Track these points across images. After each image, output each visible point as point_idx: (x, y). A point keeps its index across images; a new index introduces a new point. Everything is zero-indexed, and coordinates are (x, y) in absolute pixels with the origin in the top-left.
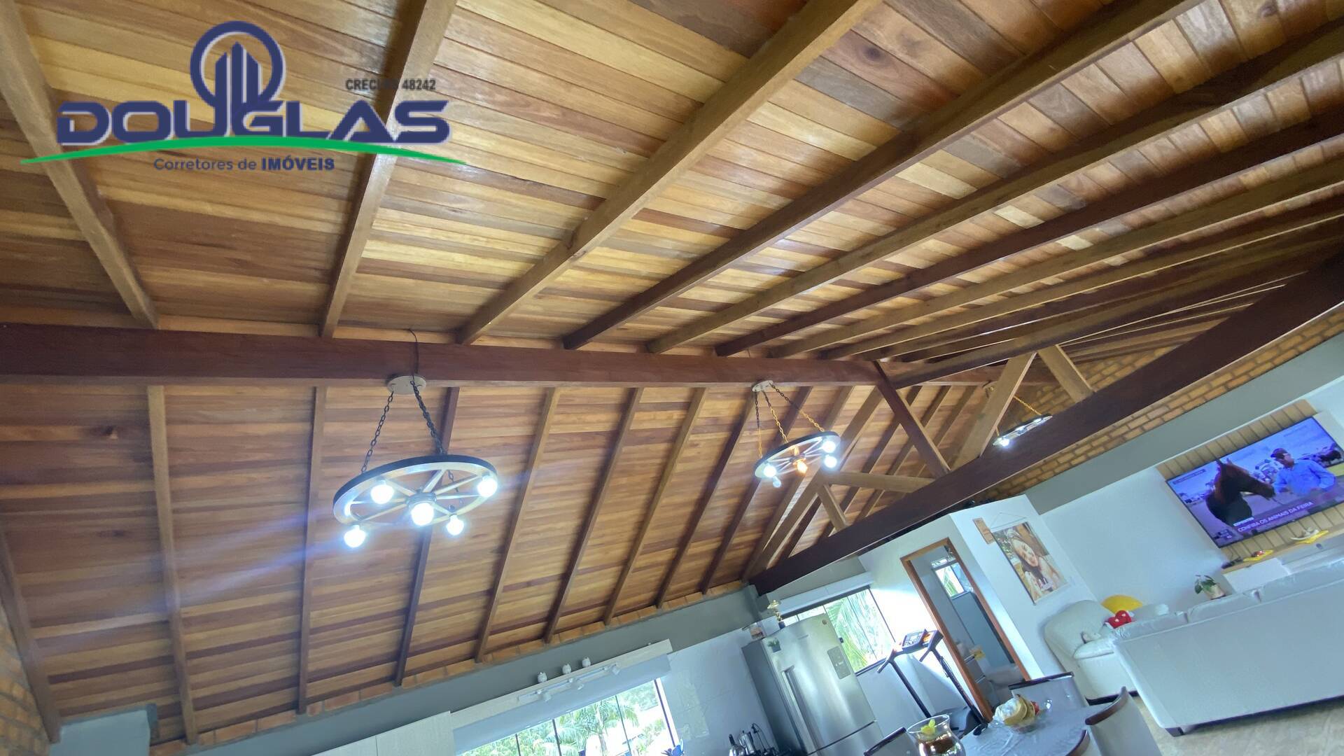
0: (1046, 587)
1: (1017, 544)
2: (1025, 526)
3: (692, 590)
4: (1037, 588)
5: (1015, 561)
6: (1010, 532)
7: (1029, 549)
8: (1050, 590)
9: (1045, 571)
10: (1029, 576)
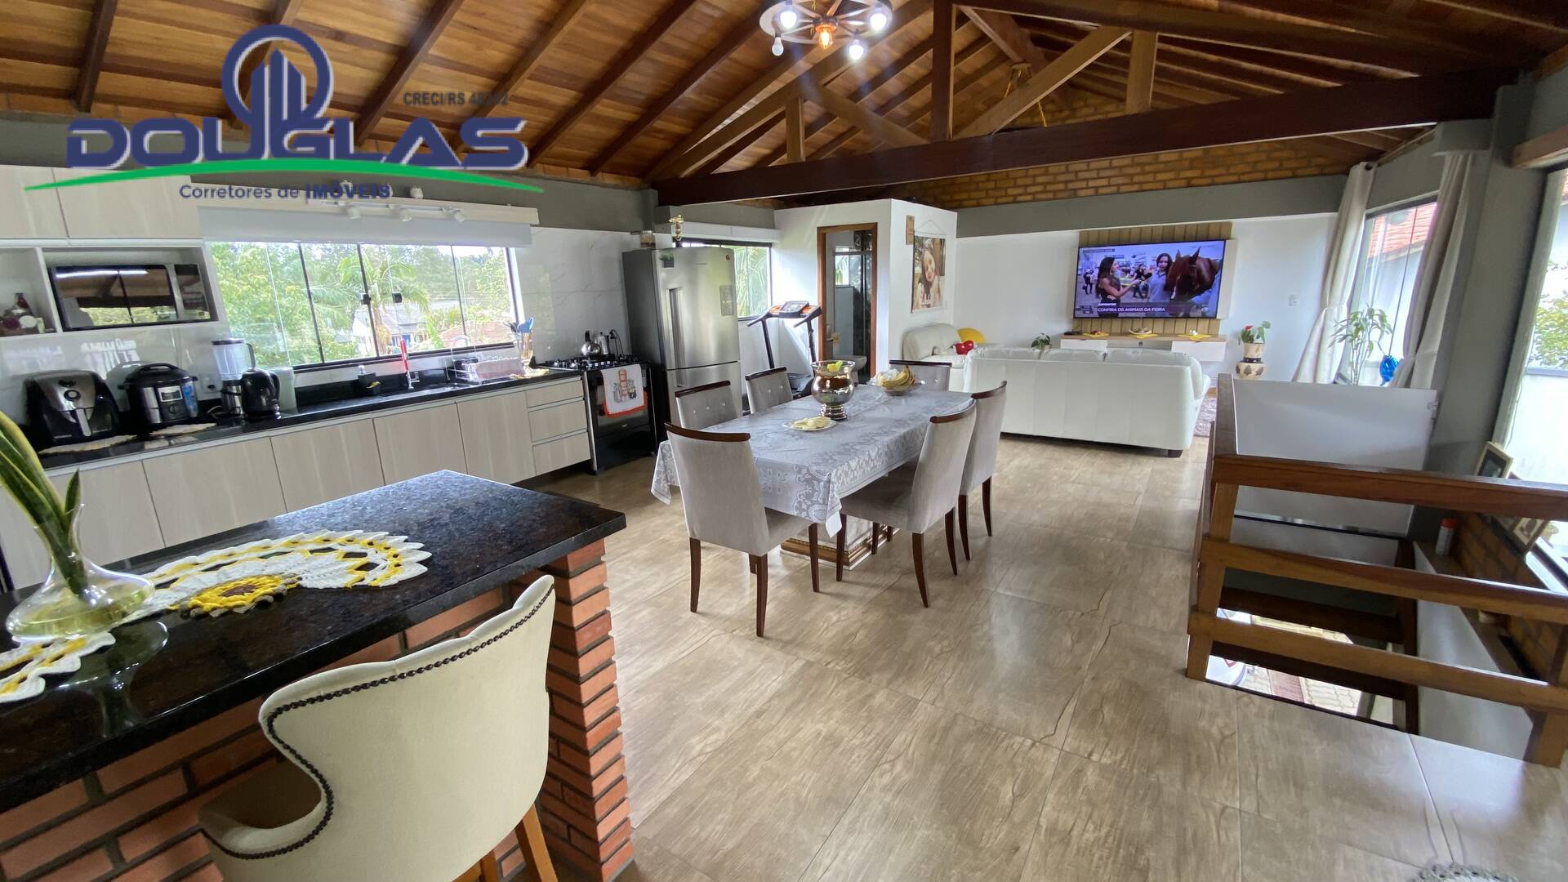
0: (927, 302)
1: (927, 255)
2: (942, 242)
3: (579, 164)
4: (920, 300)
5: (918, 270)
6: (927, 242)
7: (933, 265)
8: (928, 306)
9: (932, 290)
10: (920, 288)
